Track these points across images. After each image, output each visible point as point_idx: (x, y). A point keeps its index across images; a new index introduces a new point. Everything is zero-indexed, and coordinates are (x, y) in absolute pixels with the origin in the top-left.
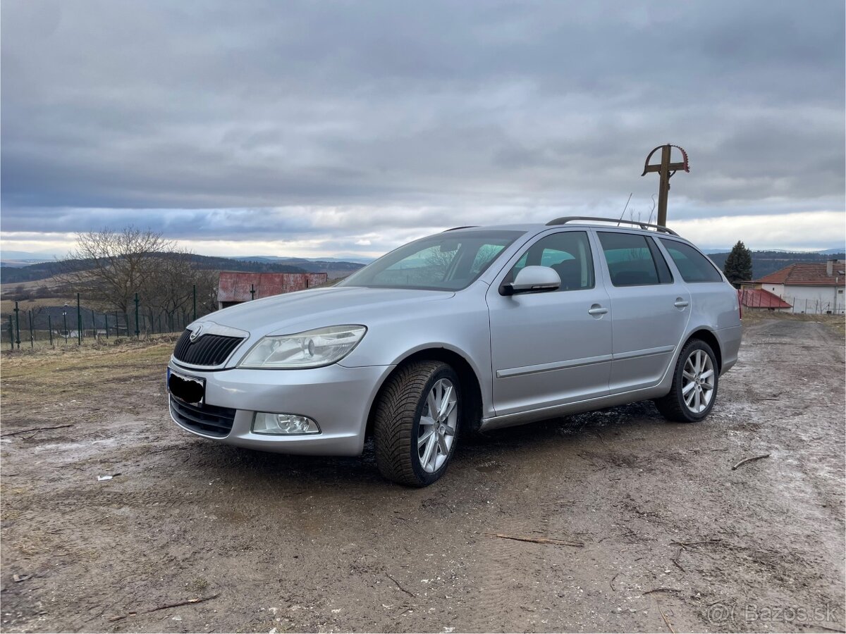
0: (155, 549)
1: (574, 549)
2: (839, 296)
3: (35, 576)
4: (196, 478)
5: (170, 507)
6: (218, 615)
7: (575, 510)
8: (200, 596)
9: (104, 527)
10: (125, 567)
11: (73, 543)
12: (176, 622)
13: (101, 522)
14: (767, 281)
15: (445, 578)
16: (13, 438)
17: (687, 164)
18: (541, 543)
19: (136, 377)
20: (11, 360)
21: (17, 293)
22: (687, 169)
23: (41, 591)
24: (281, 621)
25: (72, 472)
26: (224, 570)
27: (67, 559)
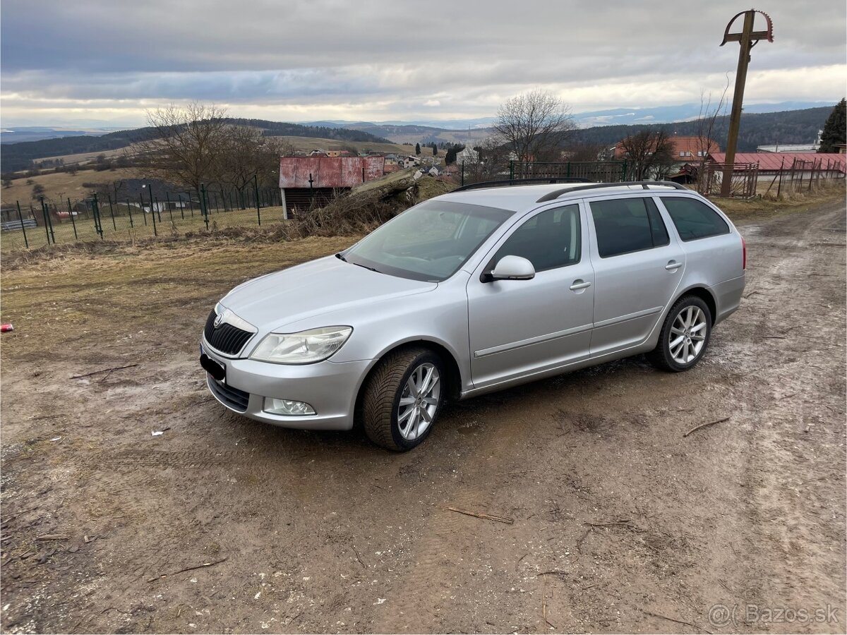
0: (186, 513)
1: (503, 526)
3: (99, 537)
4: (226, 437)
5: (203, 469)
6: (223, 578)
7: (523, 481)
8: (213, 559)
9: (152, 488)
10: (164, 529)
11: (128, 504)
12: (193, 584)
13: (150, 484)
15: (394, 550)
16: (90, 378)
17: (771, 33)
18: (480, 517)
19: (196, 300)
20: (93, 261)
21: (99, 163)
22: (771, 39)
23: (103, 552)
24: (266, 586)
25: (134, 424)
26: (234, 535)
27: (123, 521)
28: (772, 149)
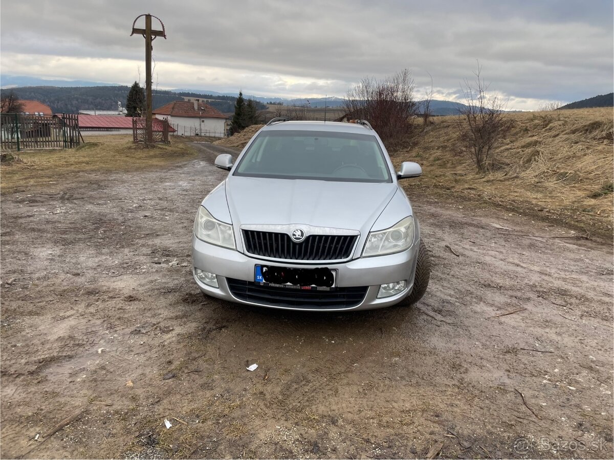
2: (202, 123)
14: (159, 112)
17: (165, 33)
22: (165, 37)
28: (92, 113)
